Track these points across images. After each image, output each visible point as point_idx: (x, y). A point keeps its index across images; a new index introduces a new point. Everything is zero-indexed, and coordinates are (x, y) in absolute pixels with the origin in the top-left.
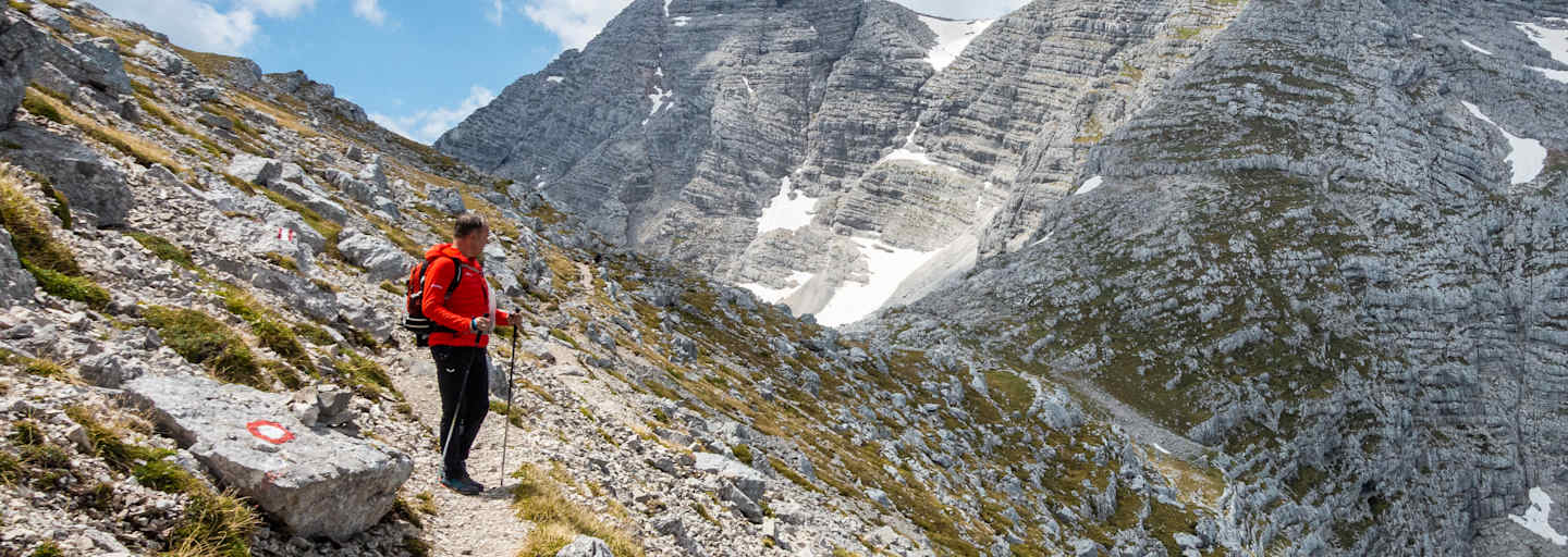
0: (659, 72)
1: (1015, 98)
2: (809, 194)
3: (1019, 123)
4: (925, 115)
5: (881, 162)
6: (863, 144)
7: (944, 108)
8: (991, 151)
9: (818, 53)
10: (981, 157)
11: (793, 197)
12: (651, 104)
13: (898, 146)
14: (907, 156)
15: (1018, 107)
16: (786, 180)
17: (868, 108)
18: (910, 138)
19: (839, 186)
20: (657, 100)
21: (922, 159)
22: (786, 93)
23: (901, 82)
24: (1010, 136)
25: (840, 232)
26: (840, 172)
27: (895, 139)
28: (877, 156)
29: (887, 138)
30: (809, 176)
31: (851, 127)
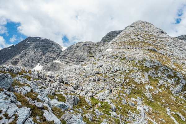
0: (24, 48)
1: (73, 55)
2: (42, 65)
3: (73, 58)
4: (60, 56)
5: (53, 62)
6: (51, 59)
7: (63, 55)
8: (69, 61)
9: (46, 47)
10: (68, 62)
11: (40, 65)
12: (21, 52)
13: (56, 60)
14: (57, 61)
15: (74, 56)
16: (39, 63)
17: (52, 55)
18: (58, 59)
19: (47, 65)
20: (22, 51)
21: (59, 62)
22: (41, 52)
23: (57, 52)
24: (72, 59)
25: (46, 71)
26: (47, 63)
27: (56, 59)
28: (53, 61)
29: (55, 59)
30: (42, 63)
31: (50, 57)
